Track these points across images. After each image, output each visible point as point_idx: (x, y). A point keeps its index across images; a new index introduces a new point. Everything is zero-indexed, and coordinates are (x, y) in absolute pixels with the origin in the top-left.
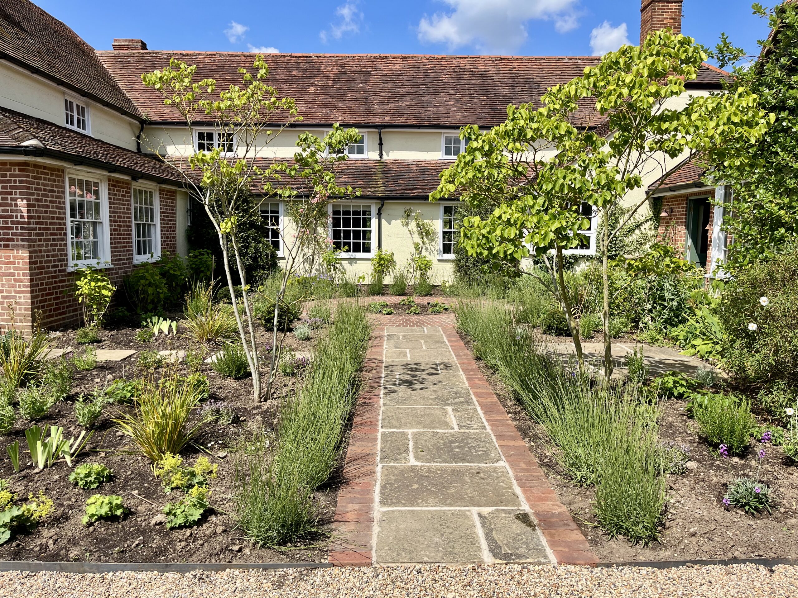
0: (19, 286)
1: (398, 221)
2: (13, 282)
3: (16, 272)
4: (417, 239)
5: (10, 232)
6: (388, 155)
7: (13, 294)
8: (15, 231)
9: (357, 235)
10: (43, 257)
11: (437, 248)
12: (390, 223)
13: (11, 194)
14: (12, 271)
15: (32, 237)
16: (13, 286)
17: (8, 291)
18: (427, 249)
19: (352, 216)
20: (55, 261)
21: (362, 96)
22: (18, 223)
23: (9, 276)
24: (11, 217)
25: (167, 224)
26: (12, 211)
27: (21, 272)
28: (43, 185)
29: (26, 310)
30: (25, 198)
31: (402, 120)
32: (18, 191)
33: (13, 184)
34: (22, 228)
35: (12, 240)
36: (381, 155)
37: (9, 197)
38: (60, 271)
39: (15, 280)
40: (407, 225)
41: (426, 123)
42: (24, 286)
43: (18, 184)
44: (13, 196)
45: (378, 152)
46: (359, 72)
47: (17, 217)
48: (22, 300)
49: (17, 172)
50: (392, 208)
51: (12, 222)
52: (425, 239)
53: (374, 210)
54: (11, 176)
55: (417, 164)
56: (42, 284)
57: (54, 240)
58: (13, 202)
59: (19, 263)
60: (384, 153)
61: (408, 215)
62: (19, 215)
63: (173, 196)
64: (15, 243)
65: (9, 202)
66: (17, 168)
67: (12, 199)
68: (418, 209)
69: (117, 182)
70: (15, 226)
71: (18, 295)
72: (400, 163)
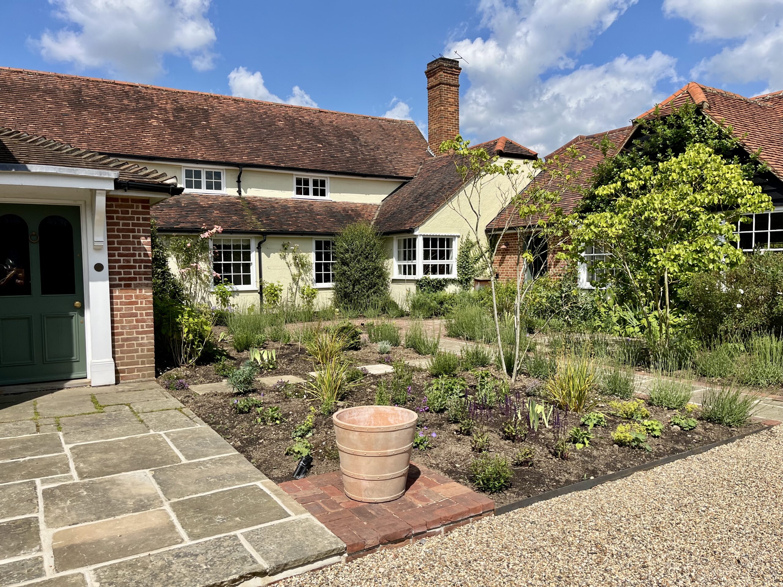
0: (142, 327)
1: (276, 254)
2: (135, 323)
3: (138, 312)
4: (295, 271)
5: (132, 271)
6: (246, 192)
7: (135, 335)
8: (137, 270)
9: (237, 268)
11: (311, 277)
12: (269, 257)
13: (133, 231)
14: (134, 311)
16: (136, 327)
17: (128, 333)
18: (303, 279)
19: (232, 250)
21: (211, 134)
22: (142, 261)
23: (130, 317)
24: (134, 255)
26: (134, 249)
27: (144, 312)
29: (148, 350)
30: (149, 236)
31: (259, 160)
32: (141, 228)
33: (136, 222)
34: (145, 267)
35: (135, 279)
36: (239, 192)
37: (131, 234)
39: (137, 321)
40: (284, 258)
41: (283, 165)
42: (148, 326)
43: (141, 222)
44: (136, 234)
45: (237, 189)
46: (196, 109)
47: (140, 255)
48: (145, 341)
49: (140, 209)
50: (273, 243)
51: (135, 261)
52: (301, 270)
53: (254, 244)
54: (133, 213)
55: (277, 201)
58: (136, 240)
59: (141, 303)
60: (242, 190)
61: (286, 249)
62: (142, 253)
64: (138, 282)
65: (131, 239)
66: (140, 205)
67: (134, 237)
68: (295, 244)
70: (137, 265)
71: (140, 336)
72: (261, 200)
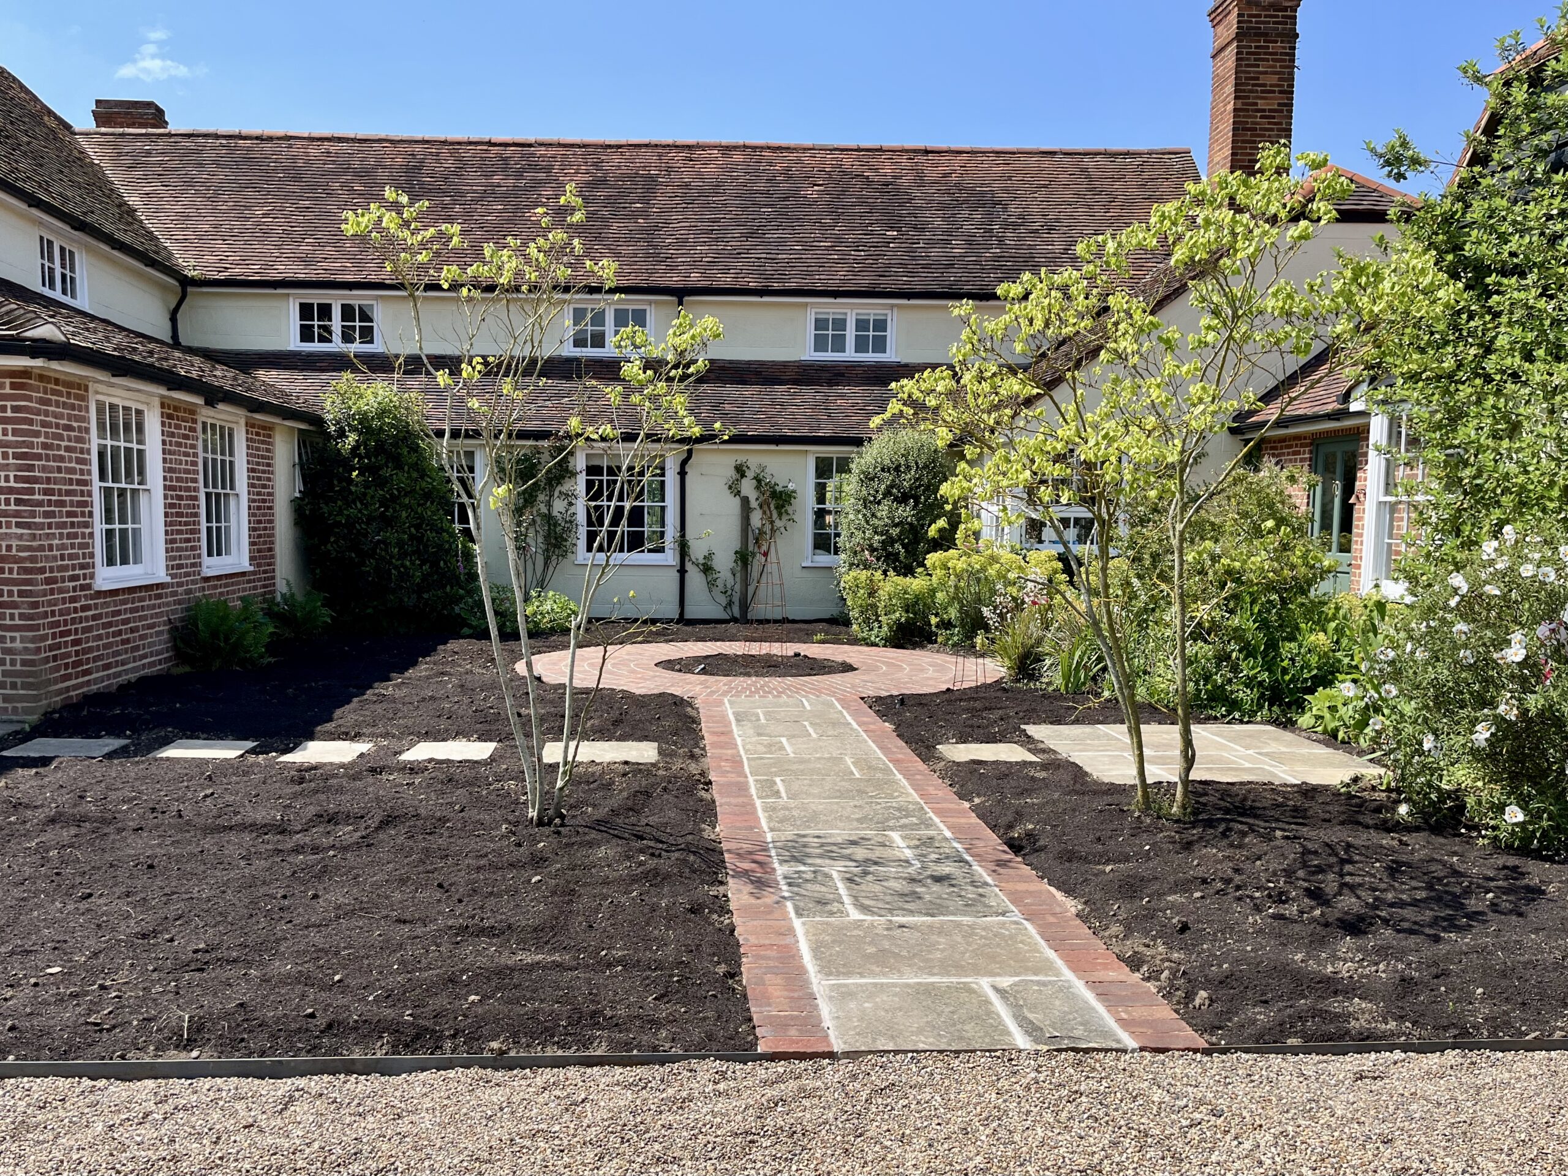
0: (12, 617)
10: (55, 558)
15: (37, 520)
19: (625, 478)
20: (74, 568)
21: (643, 230)
25: (259, 494)
27: (15, 589)
28: (56, 416)
31: (726, 280)
32: (10, 427)
34: (17, 502)
38: (83, 588)
41: (776, 285)
43: (9, 414)
46: (633, 177)
49: (8, 391)
50: (710, 460)
53: (671, 466)
55: (758, 369)
56: (53, 613)
57: (73, 524)
59: (11, 571)
61: (743, 475)
63: (269, 436)
66: (8, 381)
69: (176, 409)
71: (8, 634)
72: (723, 369)
